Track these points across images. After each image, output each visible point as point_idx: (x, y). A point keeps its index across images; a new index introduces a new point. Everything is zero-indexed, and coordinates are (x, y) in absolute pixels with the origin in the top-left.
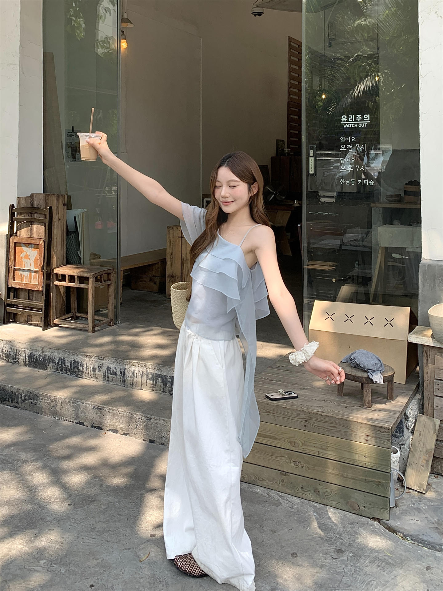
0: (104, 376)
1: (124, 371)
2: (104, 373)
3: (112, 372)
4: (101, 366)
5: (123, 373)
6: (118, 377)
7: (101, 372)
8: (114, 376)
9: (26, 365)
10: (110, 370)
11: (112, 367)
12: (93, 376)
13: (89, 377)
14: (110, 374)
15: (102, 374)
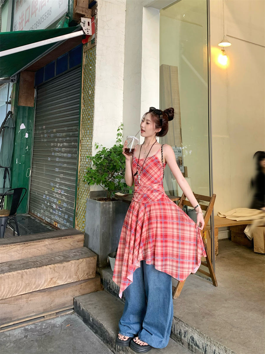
0: (189, 344)
1: (206, 347)
2: (189, 341)
3: (195, 343)
4: (186, 333)
5: (205, 349)
6: (200, 350)
7: (186, 338)
8: (197, 348)
10: (193, 340)
11: (196, 337)
12: (179, 339)
13: (176, 340)
14: (193, 344)
15: (187, 341)
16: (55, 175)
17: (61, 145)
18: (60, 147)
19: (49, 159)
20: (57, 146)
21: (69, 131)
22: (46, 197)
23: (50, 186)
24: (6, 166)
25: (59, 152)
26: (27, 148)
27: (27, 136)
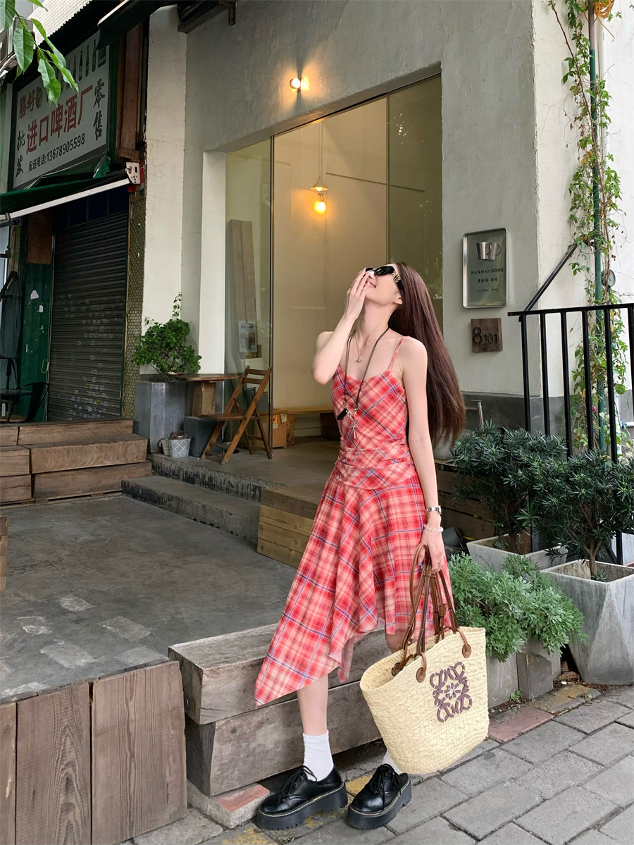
0: (227, 489)
2: (227, 486)
4: (225, 480)
9: (183, 480)
10: (230, 483)
12: (220, 489)
14: (230, 487)
15: (225, 487)
16: (90, 365)
17: (99, 322)
18: (96, 325)
19: (80, 343)
20: (91, 325)
21: (110, 302)
22: (76, 399)
23: (83, 382)
24: (9, 356)
25: (94, 332)
26: (42, 328)
27: (41, 309)
